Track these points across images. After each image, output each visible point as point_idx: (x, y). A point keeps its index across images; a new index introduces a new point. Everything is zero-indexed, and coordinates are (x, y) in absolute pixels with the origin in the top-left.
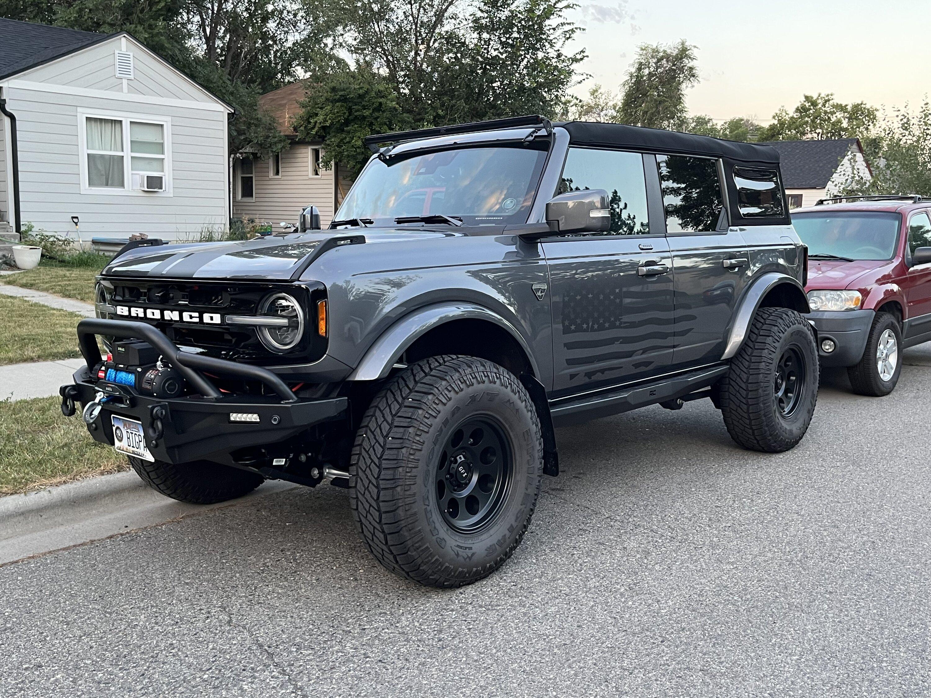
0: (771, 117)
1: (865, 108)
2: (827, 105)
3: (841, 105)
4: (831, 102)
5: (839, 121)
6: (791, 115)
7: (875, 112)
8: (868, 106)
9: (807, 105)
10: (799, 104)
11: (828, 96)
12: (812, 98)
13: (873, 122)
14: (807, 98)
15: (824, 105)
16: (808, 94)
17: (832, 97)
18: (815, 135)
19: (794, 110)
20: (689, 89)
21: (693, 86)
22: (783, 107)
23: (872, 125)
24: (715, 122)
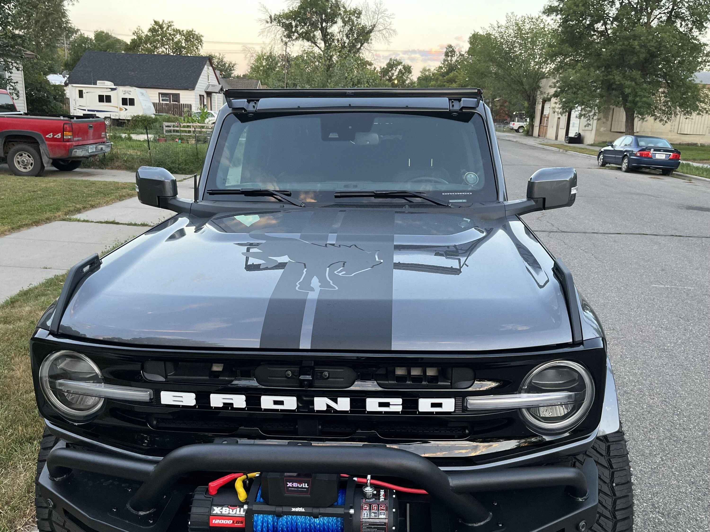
0: (132, 33)
1: (195, 34)
2: (170, 29)
3: (179, 30)
4: (172, 27)
5: (179, 41)
6: (145, 34)
7: (202, 38)
8: (196, 33)
9: (157, 27)
10: (151, 27)
11: (169, 22)
12: (159, 22)
13: (201, 44)
14: (155, 22)
15: (168, 29)
16: (156, 20)
17: (173, 24)
18: (164, 50)
19: (148, 30)
20: (70, 6)
21: (73, 4)
22: (139, 27)
23: (200, 46)
24: (82, 32)
